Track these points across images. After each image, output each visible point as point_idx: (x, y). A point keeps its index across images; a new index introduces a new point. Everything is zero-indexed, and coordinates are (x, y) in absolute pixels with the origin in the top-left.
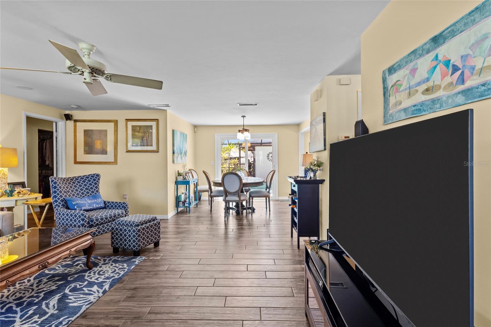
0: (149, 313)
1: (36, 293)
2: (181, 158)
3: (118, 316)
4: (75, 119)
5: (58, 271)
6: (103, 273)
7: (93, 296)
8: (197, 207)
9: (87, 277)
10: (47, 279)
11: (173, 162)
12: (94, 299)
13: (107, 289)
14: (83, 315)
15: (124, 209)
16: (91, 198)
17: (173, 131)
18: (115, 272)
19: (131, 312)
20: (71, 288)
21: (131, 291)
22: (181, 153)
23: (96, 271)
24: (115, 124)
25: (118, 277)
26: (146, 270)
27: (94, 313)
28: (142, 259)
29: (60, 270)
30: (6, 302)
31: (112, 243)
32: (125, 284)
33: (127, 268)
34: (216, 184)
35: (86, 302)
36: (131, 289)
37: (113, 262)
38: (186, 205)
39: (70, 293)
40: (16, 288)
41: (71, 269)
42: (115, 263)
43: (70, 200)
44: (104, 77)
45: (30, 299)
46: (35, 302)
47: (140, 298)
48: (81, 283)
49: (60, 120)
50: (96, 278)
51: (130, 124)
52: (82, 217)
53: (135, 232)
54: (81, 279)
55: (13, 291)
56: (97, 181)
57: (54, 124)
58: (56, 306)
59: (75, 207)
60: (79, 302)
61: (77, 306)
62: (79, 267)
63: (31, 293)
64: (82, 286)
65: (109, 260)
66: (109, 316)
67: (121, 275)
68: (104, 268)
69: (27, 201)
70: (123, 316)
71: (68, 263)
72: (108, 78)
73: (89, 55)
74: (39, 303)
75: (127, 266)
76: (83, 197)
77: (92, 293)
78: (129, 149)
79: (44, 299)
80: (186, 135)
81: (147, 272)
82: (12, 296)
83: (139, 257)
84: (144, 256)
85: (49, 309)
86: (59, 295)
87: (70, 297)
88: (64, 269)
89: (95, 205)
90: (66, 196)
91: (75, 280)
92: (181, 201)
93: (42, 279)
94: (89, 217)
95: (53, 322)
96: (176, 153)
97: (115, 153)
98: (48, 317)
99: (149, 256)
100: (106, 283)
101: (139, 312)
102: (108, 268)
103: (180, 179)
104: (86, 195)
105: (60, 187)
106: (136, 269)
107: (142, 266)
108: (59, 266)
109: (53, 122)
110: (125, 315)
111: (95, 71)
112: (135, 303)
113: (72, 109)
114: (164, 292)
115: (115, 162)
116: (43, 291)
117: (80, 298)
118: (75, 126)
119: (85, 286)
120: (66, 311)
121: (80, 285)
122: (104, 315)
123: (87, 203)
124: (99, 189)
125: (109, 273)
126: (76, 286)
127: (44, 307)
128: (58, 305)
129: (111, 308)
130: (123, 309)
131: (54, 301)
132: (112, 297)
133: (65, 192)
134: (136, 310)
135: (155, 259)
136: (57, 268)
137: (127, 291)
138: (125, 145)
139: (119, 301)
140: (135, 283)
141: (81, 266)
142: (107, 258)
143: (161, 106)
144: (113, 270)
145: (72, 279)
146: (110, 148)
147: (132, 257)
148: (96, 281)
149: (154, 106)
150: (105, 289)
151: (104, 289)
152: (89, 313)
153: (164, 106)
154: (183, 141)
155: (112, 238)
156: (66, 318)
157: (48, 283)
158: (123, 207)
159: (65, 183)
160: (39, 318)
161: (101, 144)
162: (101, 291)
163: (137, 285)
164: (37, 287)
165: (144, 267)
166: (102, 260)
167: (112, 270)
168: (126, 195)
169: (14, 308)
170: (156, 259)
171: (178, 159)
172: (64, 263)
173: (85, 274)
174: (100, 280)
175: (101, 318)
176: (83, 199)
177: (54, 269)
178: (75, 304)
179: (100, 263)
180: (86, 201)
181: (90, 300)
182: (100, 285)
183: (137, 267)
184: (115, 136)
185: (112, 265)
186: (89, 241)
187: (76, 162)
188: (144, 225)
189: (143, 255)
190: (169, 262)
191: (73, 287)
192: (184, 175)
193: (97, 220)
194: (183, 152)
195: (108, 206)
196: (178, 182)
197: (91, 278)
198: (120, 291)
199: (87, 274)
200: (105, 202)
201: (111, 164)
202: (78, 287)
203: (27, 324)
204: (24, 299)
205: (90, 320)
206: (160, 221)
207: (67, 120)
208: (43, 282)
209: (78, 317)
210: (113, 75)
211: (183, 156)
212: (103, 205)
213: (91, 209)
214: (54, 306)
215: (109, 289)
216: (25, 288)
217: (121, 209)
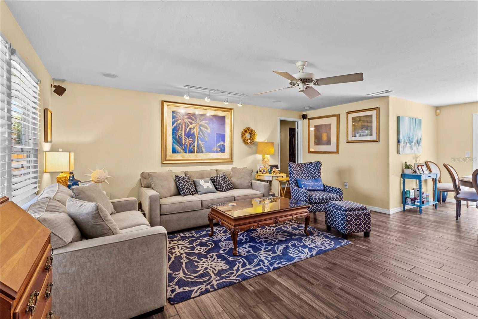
0: (340, 289)
1: (274, 238)
2: (411, 148)
3: (316, 277)
4: (308, 117)
5: (288, 230)
6: (315, 242)
7: (304, 255)
8: (436, 209)
9: (304, 241)
10: (282, 232)
11: (398, 152)
12: (304, 257)
13: (314, 255)
14: (294, 264)
15: (339, 194)
16: (314, 181)
17: (398, 118)
18: (323, 245)
19: (325, 280)
20: (292, 243)
21: (331, 264)
22: (411, 142)
23: (310, 239)
24: (337, 118)
25: (324, 249)
26: (349, 254)
27: (301, 267)
28: (348, 243)
29: (290, 230)
30: (260, 237)
31: (326, 221)
32: (329, 257)
33: (334, 245)
34: (465, 183)
35: (298, 257)
36: (331, 263)
37: (324, 236)
38: (416, 203)
39: (291, 247)
40: (266, 232)
41: (296, 232)
42: (325, 238)
43: (299, 181)
44: (312, 83)
45: (271, 241)
46: (273, 243)
47: (336, 273)
48: (299, 243)
49: (300, 119)
50: (309, 243)
51: (351, 116)
52: (305, 195)
53: (343, 216)
54: (300, 240)
55: (265, 233)
56: (319, 168)
57: (296, 123)
58: (282, 251)
59: (302, 186)
60: (294, 255)
61: (292, 257)
62: (300, 231)
63: (272, 237)
64: (299, 245)
65: (321, 234)
66: (310, 274)
67: (326, 249)
68: (317, 239)
69: (278, 178)
70: (319, 279)
71: (296, 226)
72: (315, 83)
73: (302, 70)
74: (274, 245)
75: (334, 244)
76: (309, 179)
77: (303, 252)
78: (349, 140)
79: (277, 244)
80: (420, 120)
81: (350, 255)
82: (264, 235)
83: (346, 240)
84: (351, 241)
85: (278, 251)
86: (285, 245)
87: (290, 249)
88: (292, 229)
89: (316, 187)
90: (297, 177)
91: (296, 240)
92: (409, 198)
93: (279, 231)
94: (310, 196)
95: (278, 260)
96: (402, 142)
97: (337, 144)
98: (276, 256)
99: (356, 243)
100: (315, 250)
101: (332, 284)
102: (319, 240)
103: (408, 172)
104: (311, 178)
105: (294, 170)
106: (341, 249)
107: (346, 248)
108: (290, 226)
109: (295, 122)
110: (321, 279)
111: (305, 81)
112: (331, 275)
113: (306, 110)
114: (359, 279)
115: (337, 152)
116: (278, 239)
117: (296, 252)
118: (309, 123)
119: (301, 246)
120: (286, 257)
121: (298, 244)
122: (306, 271)
123: (311, 184)
124: (320, 174)
125: (319, 244)
126: (295, 244)
127: (276, 248)
128: (283, 251)
129: (313, 269)
130: (320, 274)
131: (281, 247)
132: (316, 262)
133: (297, 174)
134: (329, 280)
135: (360, 247)
136: (289, 227)
137: (328, 262)
138: (346, 136)
139: (320, 267)
140: (336, 259)
141: (302, 232)
142: (321, 232)
143: (381, 93)
144: (323, 243)
145: (294, 238)
146: (334, 140)
147: (340, 238)
148: (308, 246)
149: (372, 95)
150: (313, 254)
151: (311, 253)
152: (299, 265)
153: (384, 92)
154: (414, 128)
155: (326, 217)
156: (285, 261)
157: (282, 235)
158: (338, 192)
159: (297, 167)
160: (272, 254)
161: (326, 136)
162: (310, 254)
163: (337, 261)
164: (276, 235)
165: (348, 250)
166: (317, 232)
167: (321, 242)
168: (346, 182)
169: (263, 243)
170: (362, 248)
171: (405, 149)
172: (293, 226)
173: (303, 238)
174: (311, 246)
175: (305, 273)
176: (308, 181)
177: (287, 227)
178: (292, 255)
179: (315, 234)
180: (310, 183)
181: (301, 257)
182: (310, 250)
183: (341, 248)
184: (337, 129)
185: (323, 238)
186: (306, 214)
187: (309, 152)
188: (352, 212)
189: (351, 239)
190: (374, 255)
191: (294, 244)
192: (415, 169)
193: (316, 199)
194: (415, 140)
195: (327, 190)
196: (405, 175)
197: (306, 242)
198: (323, 260)
199: (304, 238)
200: (324, 186)
201: (334, 153)
202: (297, 245)
203: (266, 254)
204: (268, 240)
205: (297, 269)
206: (370, 212)
207: (303, 119)
208: (279, 234)
209: (291, 264)
210: (319, 80)
211: (413, 146)
212: (322, 188)
213: (313, 189)
214: (281, 250)
215: (316, 255)
216: (270, 233)
217: (336, 194)
